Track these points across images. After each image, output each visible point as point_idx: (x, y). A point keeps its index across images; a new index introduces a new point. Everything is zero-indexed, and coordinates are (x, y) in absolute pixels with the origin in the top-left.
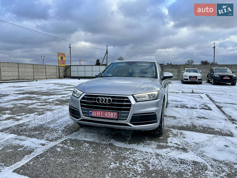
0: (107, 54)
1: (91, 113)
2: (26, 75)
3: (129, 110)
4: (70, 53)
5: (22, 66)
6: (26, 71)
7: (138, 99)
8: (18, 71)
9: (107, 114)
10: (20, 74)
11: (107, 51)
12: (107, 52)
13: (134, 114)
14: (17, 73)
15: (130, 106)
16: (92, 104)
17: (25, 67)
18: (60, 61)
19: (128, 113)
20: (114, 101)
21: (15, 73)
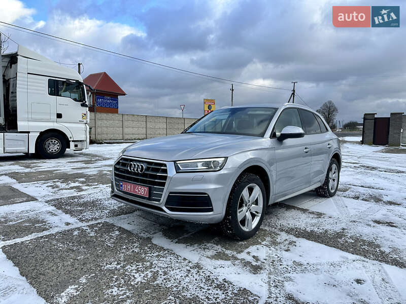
0: (294, 96)
1: (121, 186)
2: (156, 133)
3: (163, 185)
4: (232, 99)
5: (151, 120)
6: (156, 127)
7: (182, 169)
8: (145, 127)
9: (138, 188)
10: (149, 132)
11: (294, 91)
12: (293, 94)
13: (171, 193)
14: (145, 129)
15: (165, 178)
16: (124, 173)
17: (155, 122)
18: (206, 112)
19: (162, 190)
20: (148, 169)
21: (141, 129)
